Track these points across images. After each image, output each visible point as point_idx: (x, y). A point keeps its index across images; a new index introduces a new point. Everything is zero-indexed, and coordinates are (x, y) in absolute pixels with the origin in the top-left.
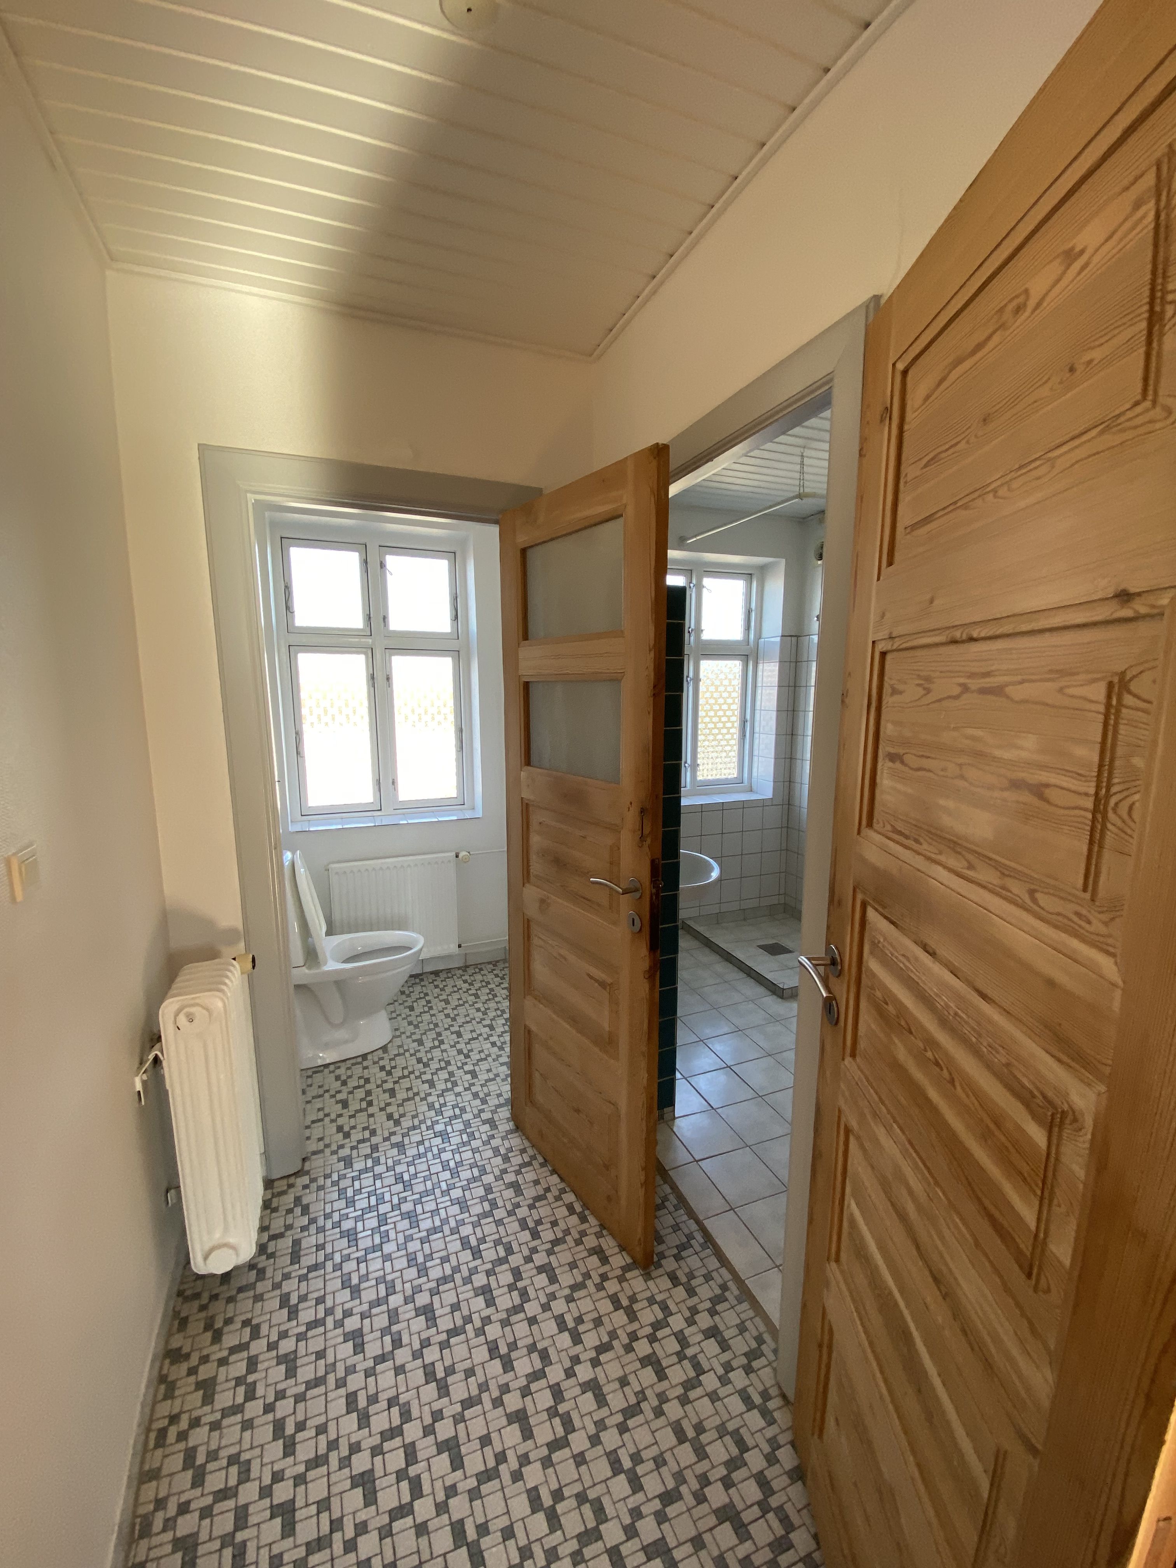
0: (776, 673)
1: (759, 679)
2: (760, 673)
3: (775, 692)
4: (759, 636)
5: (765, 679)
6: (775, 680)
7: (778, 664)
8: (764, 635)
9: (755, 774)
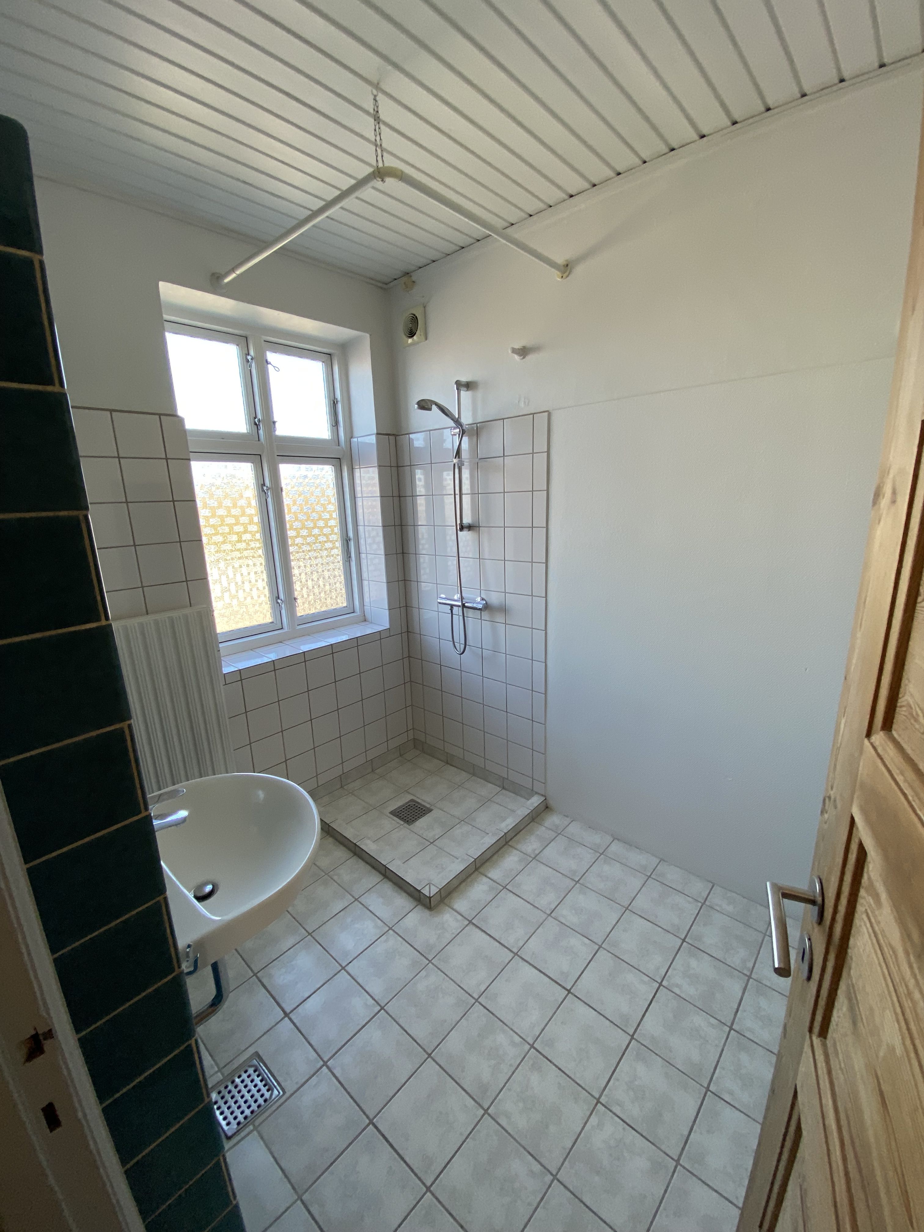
0: (377, 481)
1: (358, 489)
2: (357, 481)
3: (377, 503)
4: (350, 434)
5: (364, 489)
6: (376, 490)
7: (376, 470)
8: (356, 434)
9: (367, 600)
